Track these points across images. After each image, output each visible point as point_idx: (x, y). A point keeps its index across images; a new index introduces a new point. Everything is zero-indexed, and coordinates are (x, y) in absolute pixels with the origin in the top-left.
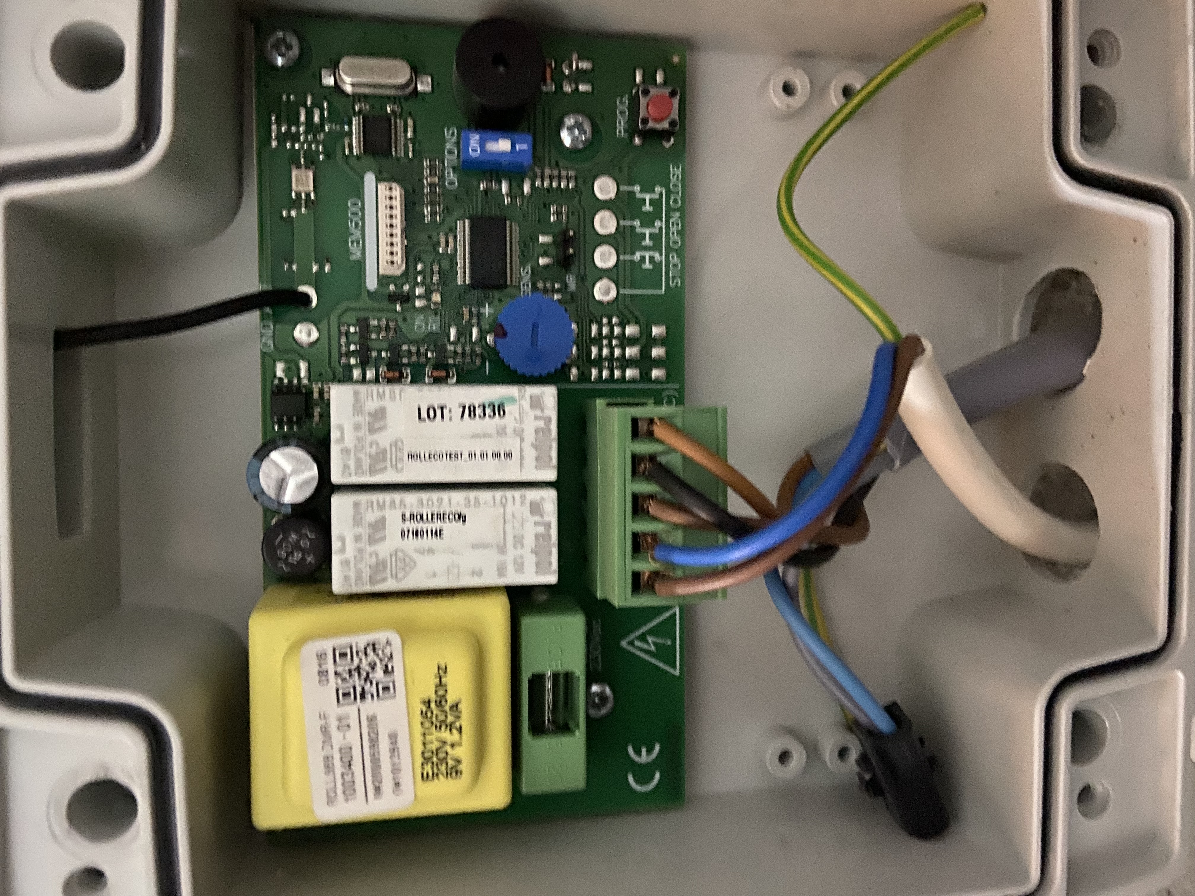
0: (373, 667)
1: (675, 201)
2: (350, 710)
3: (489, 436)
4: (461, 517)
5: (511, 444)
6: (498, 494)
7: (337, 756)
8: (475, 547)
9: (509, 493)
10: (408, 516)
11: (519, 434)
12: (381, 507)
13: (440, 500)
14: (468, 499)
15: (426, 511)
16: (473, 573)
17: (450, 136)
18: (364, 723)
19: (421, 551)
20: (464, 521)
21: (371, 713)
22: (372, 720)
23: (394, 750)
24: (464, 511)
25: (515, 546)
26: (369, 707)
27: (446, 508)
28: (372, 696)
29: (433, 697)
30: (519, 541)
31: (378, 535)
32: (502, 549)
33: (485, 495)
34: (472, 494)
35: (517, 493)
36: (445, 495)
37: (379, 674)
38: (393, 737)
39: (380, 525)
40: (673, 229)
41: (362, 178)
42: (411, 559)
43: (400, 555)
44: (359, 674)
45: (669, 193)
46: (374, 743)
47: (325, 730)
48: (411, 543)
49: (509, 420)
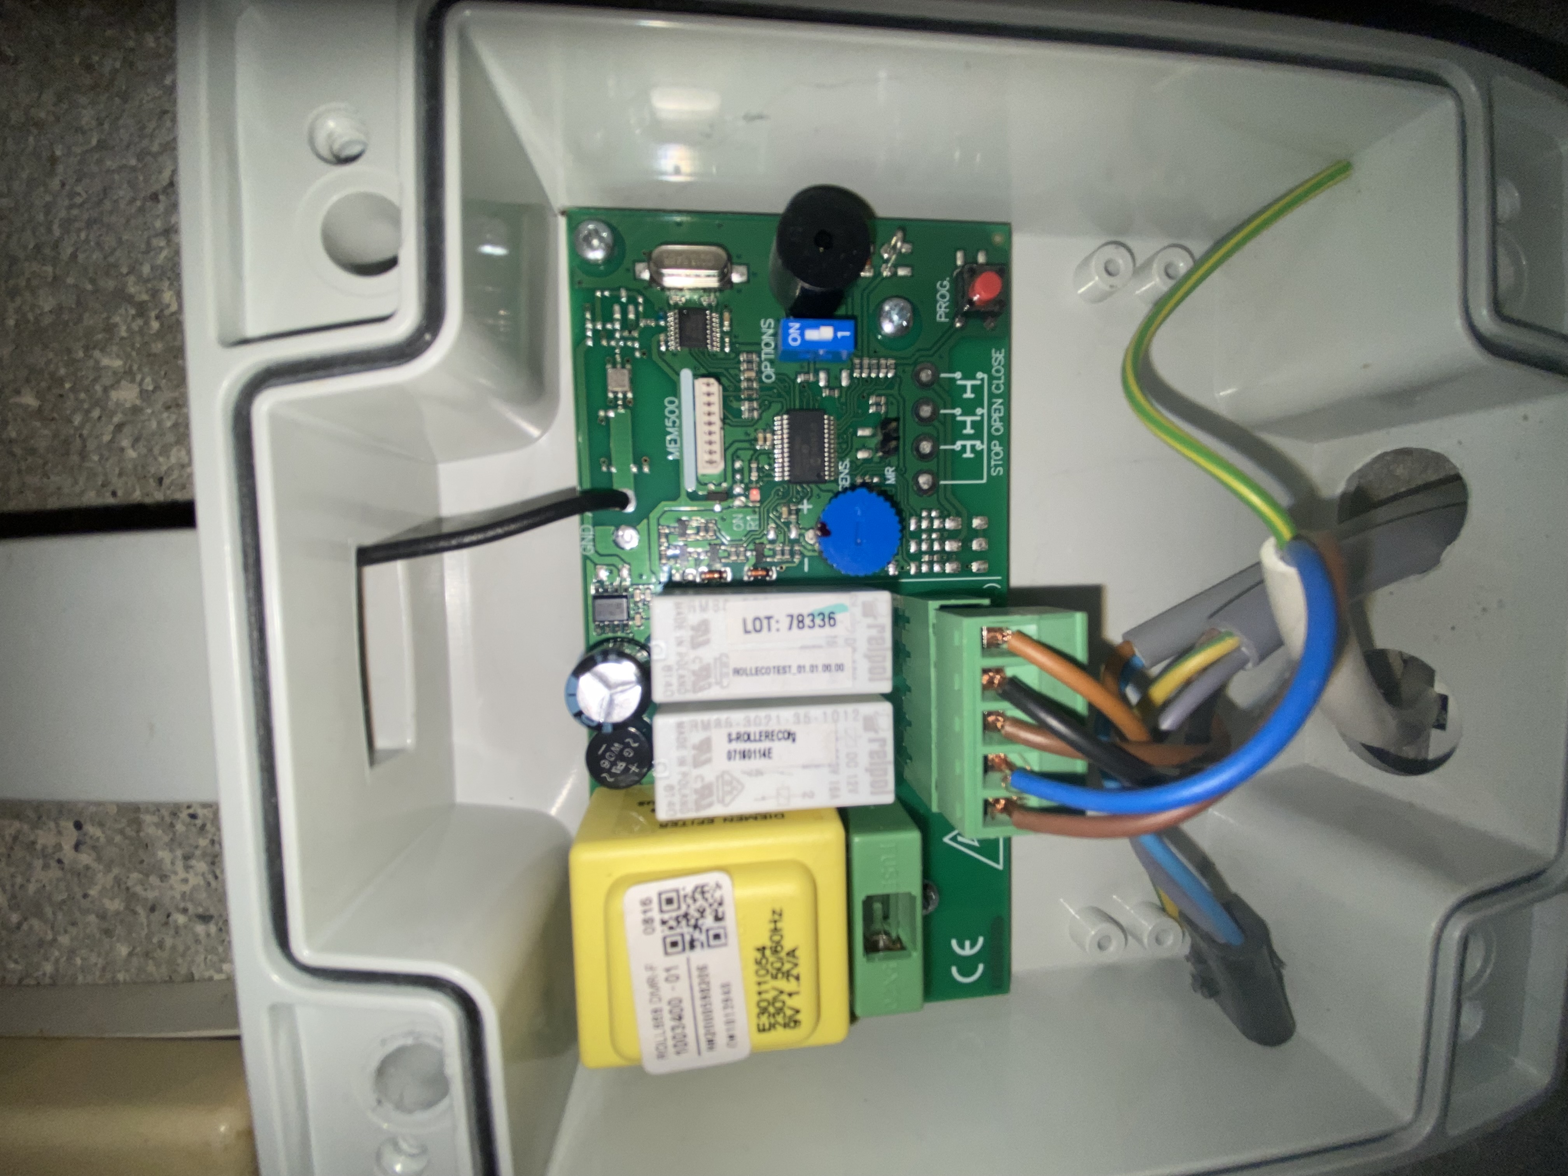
0: (702, 912)
1: (998, 388)
2: (679, 960)
3: (820, 647)
4: (790, 736)
5: (842, 655)
6: (829, 709)
7: (666, 1008)
8: (805, 767)
9: (841, 708)
10: (734, 736)
11: (851, 643)
12: (706, 726)
13: (768, 718)
14: (797, 716)
15: (753, 730)
16: (805, 795)
17: (767, 327)
18: (695, 973)
19: (750, 774)
20: (794, 740)
21: (701, 963)
22: (702, 969)
23: (727, 1001)
24: (793, 728)
25: (848, 765)
26: (699, 956)
27: (773, 726)
28: (702, 945)
29: (768, 944)
30: (852, 759)
31: (704, 757)
32: (834, 769)
33: (816, 711)
34: (802, 711)
35: (850, 708)
36: (774, 713)
37: (708, 921)
38: (726, 988)
39: (705, 746)
40: (995, 416)
41: (678, 374)
42: (738, 781)
43: (727, 777)
44: (688, 920)
45: (991, 378)
46: (705, 995)
47: (652, 983)
48: (739, 765)
49: (840, 630)
